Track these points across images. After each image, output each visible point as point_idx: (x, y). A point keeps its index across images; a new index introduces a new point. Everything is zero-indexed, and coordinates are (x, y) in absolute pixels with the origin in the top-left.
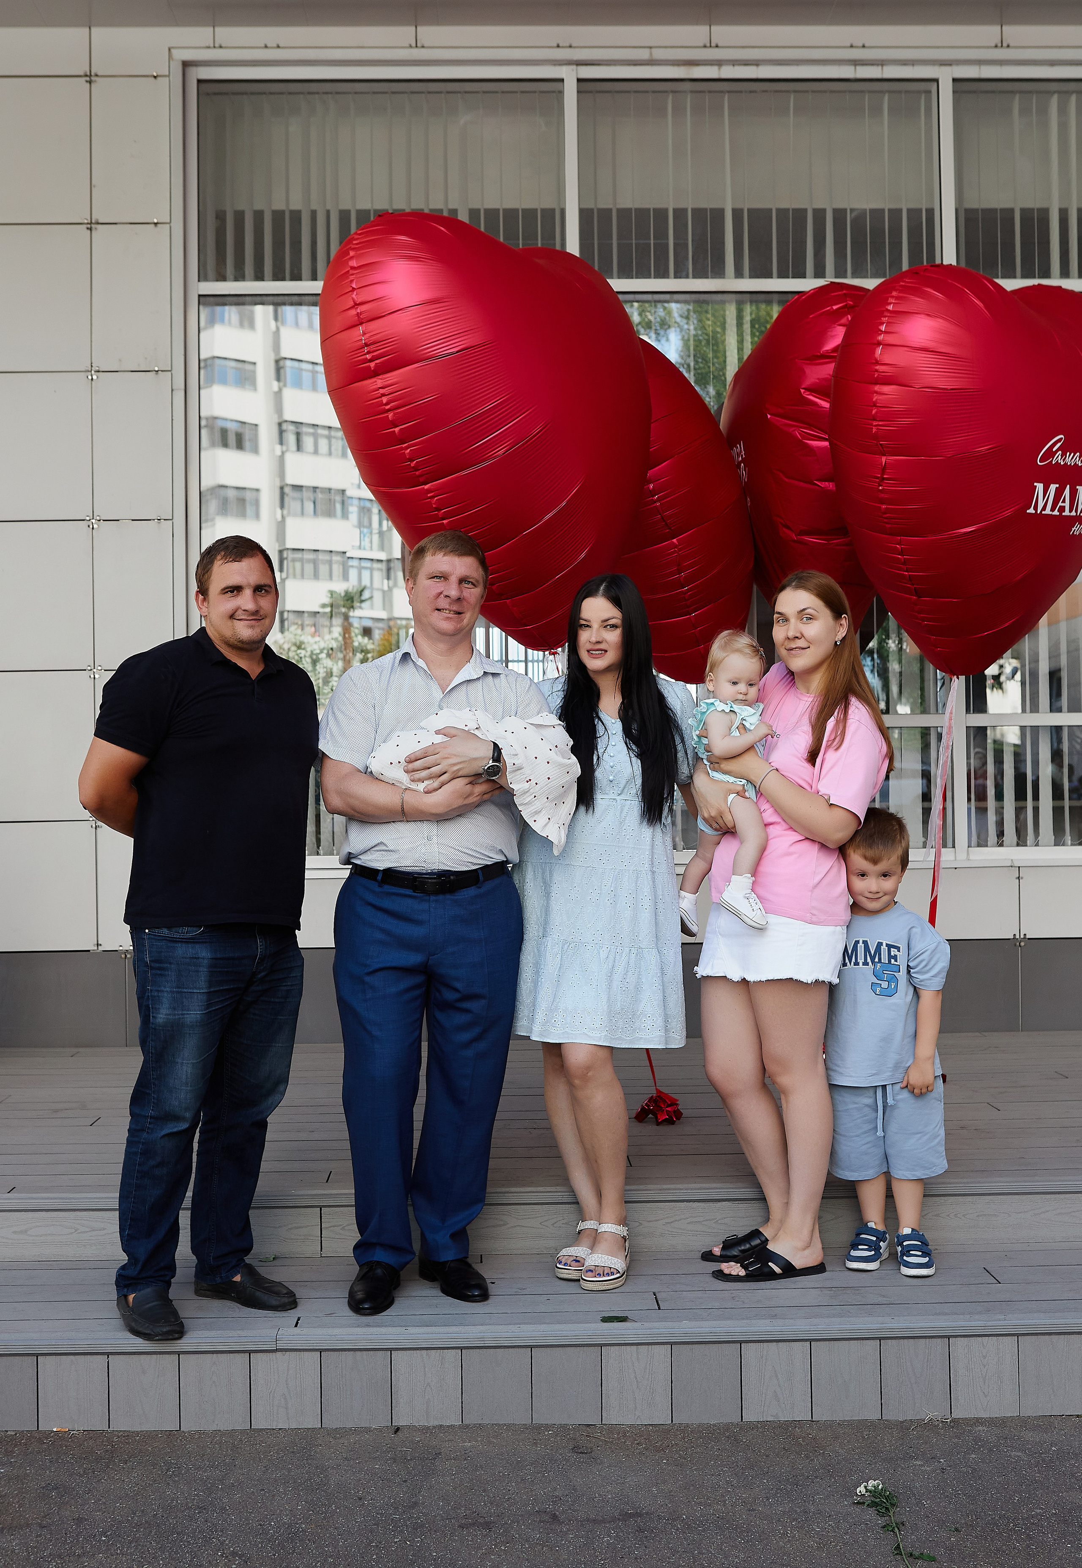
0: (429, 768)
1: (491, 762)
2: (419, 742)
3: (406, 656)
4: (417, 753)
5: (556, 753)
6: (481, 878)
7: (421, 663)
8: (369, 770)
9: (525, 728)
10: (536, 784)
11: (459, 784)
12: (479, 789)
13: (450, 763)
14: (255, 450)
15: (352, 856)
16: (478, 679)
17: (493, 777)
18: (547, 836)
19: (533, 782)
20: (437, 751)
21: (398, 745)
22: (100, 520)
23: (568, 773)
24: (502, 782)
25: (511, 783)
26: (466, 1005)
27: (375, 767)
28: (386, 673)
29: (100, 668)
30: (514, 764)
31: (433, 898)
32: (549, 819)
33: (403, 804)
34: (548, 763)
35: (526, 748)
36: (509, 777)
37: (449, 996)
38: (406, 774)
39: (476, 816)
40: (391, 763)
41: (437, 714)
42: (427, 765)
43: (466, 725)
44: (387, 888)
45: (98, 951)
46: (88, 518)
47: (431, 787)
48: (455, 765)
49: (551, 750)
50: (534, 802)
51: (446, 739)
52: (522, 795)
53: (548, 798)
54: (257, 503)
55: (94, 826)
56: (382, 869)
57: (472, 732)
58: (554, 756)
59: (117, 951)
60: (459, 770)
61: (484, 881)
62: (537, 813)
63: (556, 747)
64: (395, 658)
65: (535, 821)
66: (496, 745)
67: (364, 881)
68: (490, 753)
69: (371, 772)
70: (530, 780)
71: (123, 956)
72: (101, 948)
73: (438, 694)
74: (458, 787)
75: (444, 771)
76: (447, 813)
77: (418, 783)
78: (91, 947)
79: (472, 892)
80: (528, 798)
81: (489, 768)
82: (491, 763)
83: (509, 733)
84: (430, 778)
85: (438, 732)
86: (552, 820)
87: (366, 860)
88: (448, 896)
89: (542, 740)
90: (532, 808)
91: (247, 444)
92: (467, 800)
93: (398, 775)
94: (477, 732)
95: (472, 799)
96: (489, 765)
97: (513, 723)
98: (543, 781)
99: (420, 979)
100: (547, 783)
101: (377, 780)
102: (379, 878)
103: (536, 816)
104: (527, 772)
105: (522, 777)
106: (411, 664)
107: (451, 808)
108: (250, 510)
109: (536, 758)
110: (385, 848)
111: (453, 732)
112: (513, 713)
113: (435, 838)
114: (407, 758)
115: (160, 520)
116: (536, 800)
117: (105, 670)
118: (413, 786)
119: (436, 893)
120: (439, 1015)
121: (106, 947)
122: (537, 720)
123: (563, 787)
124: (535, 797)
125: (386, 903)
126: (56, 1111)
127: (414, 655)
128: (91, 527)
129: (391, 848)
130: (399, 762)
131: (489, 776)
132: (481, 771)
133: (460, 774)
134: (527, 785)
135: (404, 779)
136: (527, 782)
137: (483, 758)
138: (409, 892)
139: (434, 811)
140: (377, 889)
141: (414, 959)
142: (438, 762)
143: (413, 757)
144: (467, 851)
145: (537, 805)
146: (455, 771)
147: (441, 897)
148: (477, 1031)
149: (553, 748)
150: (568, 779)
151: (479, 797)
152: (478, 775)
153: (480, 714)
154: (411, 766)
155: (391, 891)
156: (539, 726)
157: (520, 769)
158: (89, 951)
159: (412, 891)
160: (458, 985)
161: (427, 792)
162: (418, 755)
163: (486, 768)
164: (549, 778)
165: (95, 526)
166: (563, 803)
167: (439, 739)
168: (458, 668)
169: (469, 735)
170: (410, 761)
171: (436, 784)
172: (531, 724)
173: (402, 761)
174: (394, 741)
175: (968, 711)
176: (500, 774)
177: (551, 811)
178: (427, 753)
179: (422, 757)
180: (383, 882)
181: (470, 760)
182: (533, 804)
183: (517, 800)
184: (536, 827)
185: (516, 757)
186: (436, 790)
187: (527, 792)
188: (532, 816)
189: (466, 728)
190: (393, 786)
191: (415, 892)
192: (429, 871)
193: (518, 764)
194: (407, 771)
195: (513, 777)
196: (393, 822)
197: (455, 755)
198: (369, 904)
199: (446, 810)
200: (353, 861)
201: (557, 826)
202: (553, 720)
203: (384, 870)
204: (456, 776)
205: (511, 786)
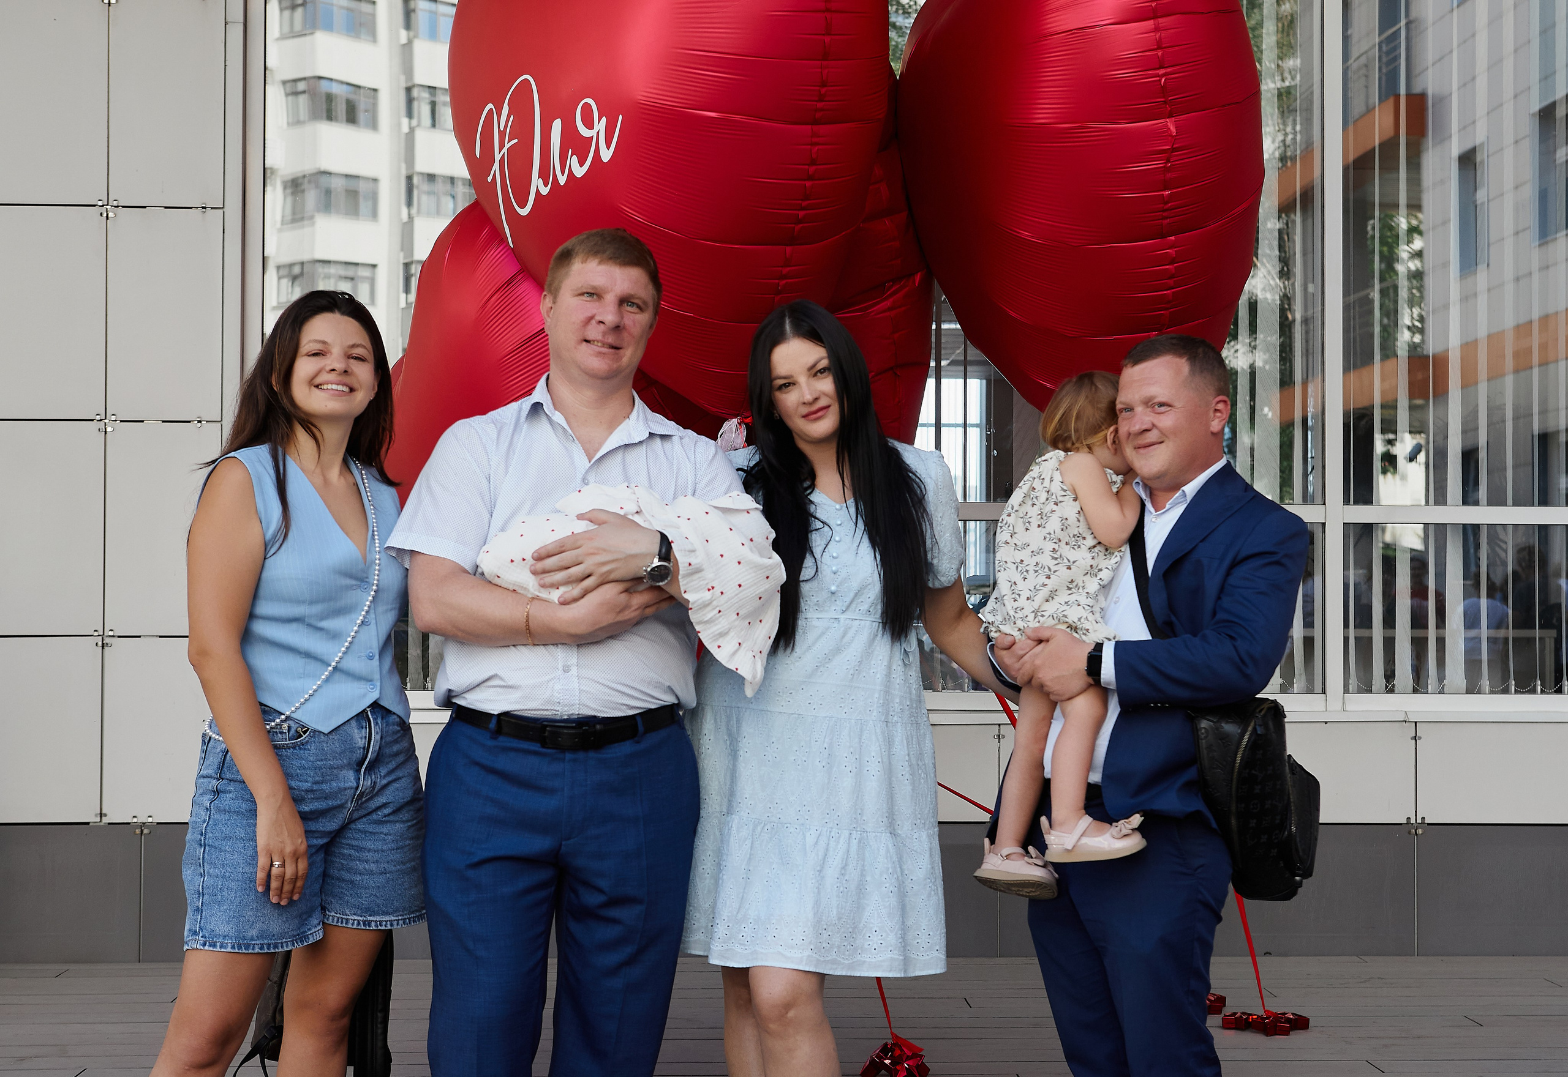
0: (569, 568)
1: (656, 560)
2: (553, 530)
3: (537, 407)
4: (550, 547)
5: (751, 550)
6: (641, 728)
7: (558, 417)
8: (479, 570)
9: (707, 513)
10: (722, 593)
11: (610, 592)
12: (639, 600)
13: (597, 561)
14: (373, 125)
15: (453, 694)
16: (641, 443)
17: (659, 582)
18: (737, 669)
19: (717, 591)
20: (579, 544)
21: (522, 535)
22: (118, 207)
23: (767, 577)
24: (671, 590)
25: (685, 592)
26: (614, 913)
27: (488, 565)
28: (508, 431)
29: (113, 418)
30: (690, 564)
31: (569, 756)
32: (740, 644)
33: (527, 621)
34: (739, 563)
35: (707, 541)
36: (683, 583)
37: (592, 899)
38: (534, 576)
39: (634, 638)
40: (512, 561)
41: (579, 491)
42: (565, 563)
43: (621, 508)
44: (504, 741)
45: (102, 824)
46: (100, 203)
47: (568, 596)
48: (604, 564)
49: (743, 545)
50: (717, 619)
51: (592, 527)
52: (700, 608)
53: (738, 614)
54: (374, 197)
55: (100, 643)
56: (496, 713)
57: (630, 517)
58: (747, 553)
59: (129, 823)
60: (610, 572)
61: (645, 733)
62: (722, 635)
63: (751, 540)
64: (520, 410)
65: (719, 647)
66: (664, 537)
67: (468, 730)
68: (656, 548)
69: (482, 574)
70: (713, 588)
71: (138, 831)
72: (105, 820)
73: (582, 463)
74: (608, 597)
75: (587, 572)
76: (591, 634)
77: (551, 590)
78: (91, 817)
79: (626, 748)
80: (710, 614)
82: (656, 562)
83: (682, 522)
84: (567, 582)
85: (580, 517)
86: (743, 645)
87: (473, 701)
88: (592, 754)
89: (731, 530)
90: (715, 628)
91: (362, 116)
93: (523, 578)
94: (637, 519)
95: (629, 615)
96: (653, 566)
97: (689, 505)
98: (731, 590)
99: (544, 874)
100: (737, 592)
101: (490, 585)
102: (493, 725)
103: (721, 639)
104: (708, 574)
105: (701, 583)
106: (544, 419)
107: (597, 627)
108: (364, 206)
109: (722, 556)
110: (502, 683)
111: (603, 517)
112: (690, 491)
113: (574, 671)
114: (536, 554)
115: (203, 208)
116: (721, 616)
117: (121, 421)
118: (544, 594)
119: (574, 749)
120: (574, 927)
121: (114, 817)
122: (725, 502)
123: (760, 598)
124: (720, 611)
125: (503, 762)
126: (22, 1059)
127: (548, 407)
128: (105, 215)
129: (510, 683)
130: (524, 560)
131: (654, 581)
132: (642, 573)
133: (612, 577)
134: (707, 595)
135: (529, 583)
136: (709, 590)
137: (643, 556)
138: (535, 747)
139: (573, 630)
140: (490, 743)
141: (538, 844)
142: (580, 559)
143: (543, 553)
144: (621, 688)
145: (722, 624)
146: (605, 573)
147: (581, 755)
148: (628, 950)
149: (747, 543)
150: (767, 587)
151: (638, 612)
152: (638, 580)
153: (641, 492)
154: (540, 566)
155: (509, 745)
156: (726, 511)
157: (698, 570)
158: (88, 823)
159: (539, 745)
160: (603, 883)
161: (564, 603)
162: (552, 549)
163: (649, 569)
164: (740, 586)
165: (111, 215)
166: (761, 621)
167: (582, 526)
168: (612, 425)
169: (625, 522)
170: (539, 557)
171: (576, 591)
172: (716, 508)
173: (528, 557)
174: (516, 528)
175: (1346, 501)
176: (669, 579)
177: (743, 632)
178: (563, 546)
179: (557, 552)
180: (498, 732)
181: (626, 558)
182: (717, 622)
183: (693, 617)
184: (720, 655)
185: (693, 554)
186: (575, 600)
187: (709, 604)
188: (715, 640)
189: (622, 513)
190: (514, 594)
191: (543, 746)
192: (566, 717)
193: (696, 564)
194: (534, 573)
195: (687, 583)
196: (514, 646)
197: (605, 550)
198: (477, 764)
199: (590, 629)
200: (454, 700)
201: (751, 654)
202: (748, 502)
203: (500, 715)
204: (605, 581)
205: (686, 596)
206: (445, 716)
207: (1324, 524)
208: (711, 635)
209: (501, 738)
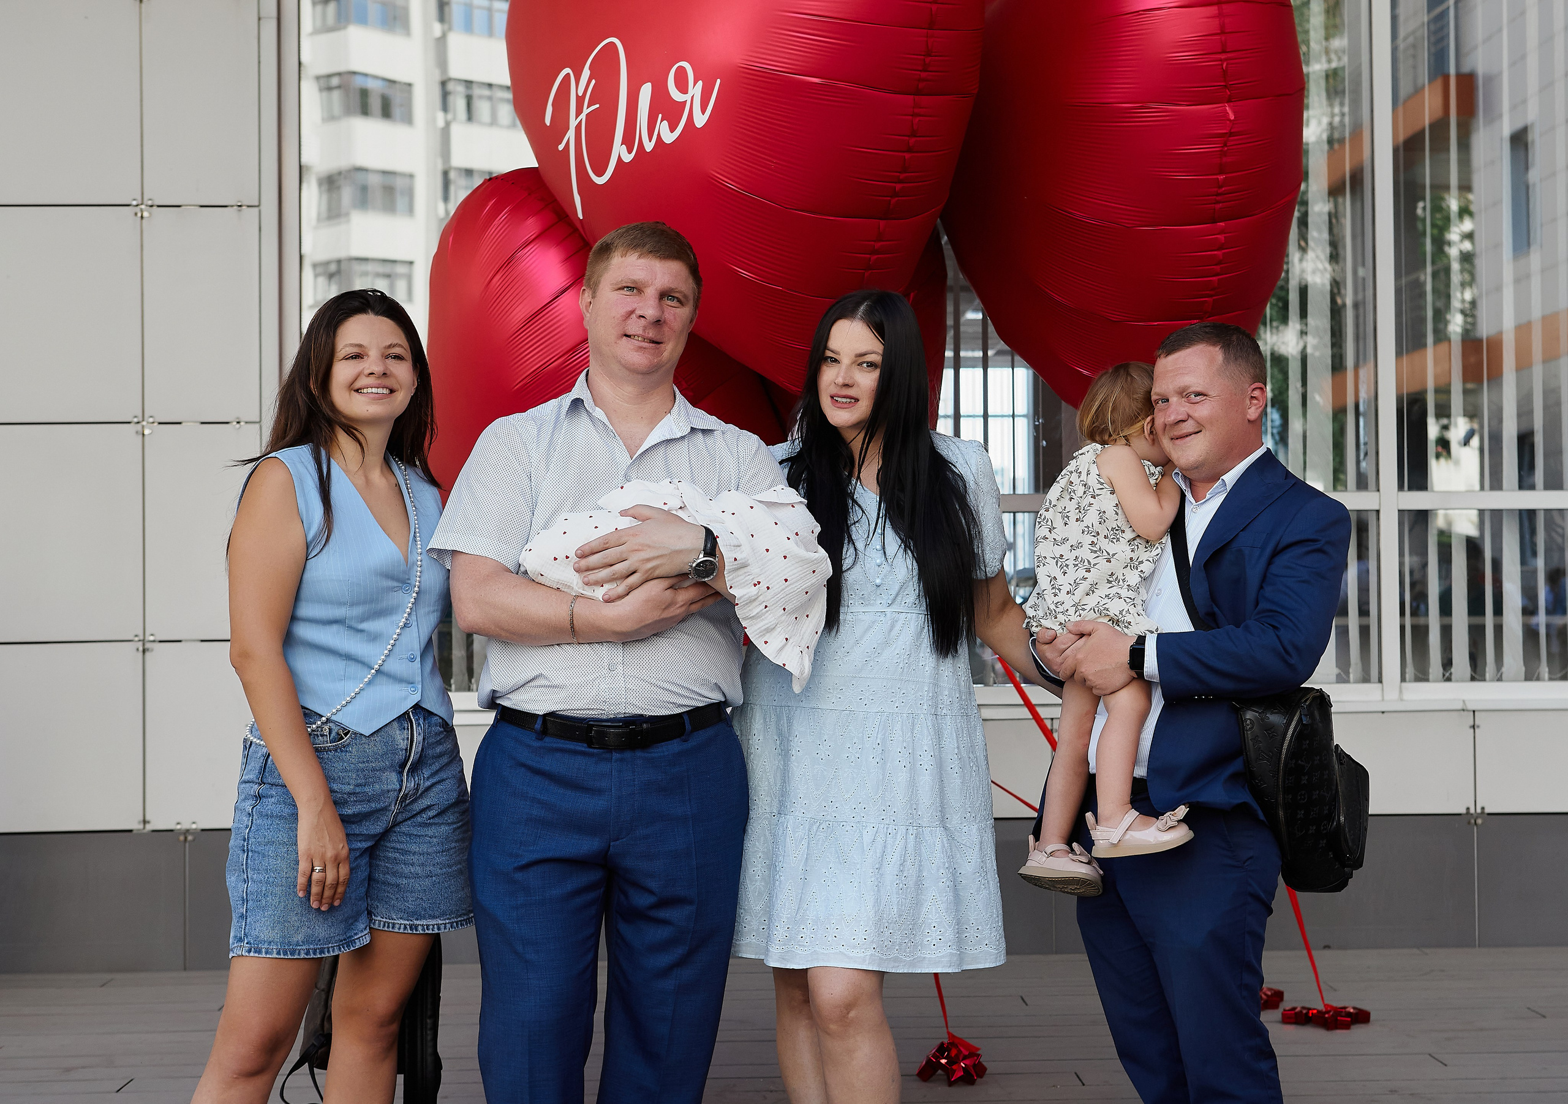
0: (611, 565)
1: (701, 556)
2: (596, 527)
3: (577, 403)
4: (593, 544)
5: (797, 544)
6: (688, 727)
7: (599, 413)
8: (522, 569)
9: (752, 507)
10: (768, 588)
11: (655, 588)
12: (684, 596)
13: (641, 558)
14: (408, 119)
15: (498, 695)
16: (683, 438)
17: (704, 578)
18: (784, 665)
19: (763, 586)
20: (622, 541)
21: (565, 533)
22: (152, 206)
23: (814, 572)
24: (717, 586)
25: (731, 587)
26: (663, 914)
27: (530, 563)
28: (548, 428)
29: (151, 420)
30: (735, 559)
31: (616, 755)
32: (787, 639)
33: (572, 619)
34: (785, 557)
35: (752, 536)
36: (728, 577)
37: (642, 900)
38: (578, 574)
39: (679, 635)
40: (555, 559)
41: (622, 488)
42: (607, 561)
43: (665, 504)
44: (550, 742)
45: (145, 831)
46: (134, 203)
47: (613, 594)
48: (649, 560)
49: (789, 539)
50: (764, 614)
51: (635, 522)
52: (747, 604)
53: (784, 609)
54: (410, 193)
55: (141, 649)
56: (541, 713)
57: (674, 512)
58: (792, 547)
59: (172, 831)
60: (654, 568)
61: (692, 731)
62: (769, 630)
63: (797, 534)
64: (560, 407)
65: (766, 642)
66: (709, 532)
67: (513, 731)
68: (701, 544)
69: (526, 572)
70: (759, 583)
71: (182, 838)
72: (149, 827)
73: (624, 459)
74: (653, 593)
75: (632, 569)
76: (637, 631)
77: (595, 588)
78: (134, 825)
79: (673, 747)
80: (756, 609)
81: (698, 565)
82: (702, 558)
83: (728, 515)
84: (612, 579)
85: (623, 513)
86: (790, 641)
87: (518, 701)
88: (639, 753)
89: (776, 524)
90: (762, 624)
91: (396, 111)
92: (666, 611)
93: (567, 576)
94: (680, 513)
95: (673, 611)
96: (699, 561)
97: (733, 500)
98: (777, 585)
99: (594, 876)
100: (783, 587)
101: (534, 583)
102: (538, 725)
103: (768, 635)
105: (747, 578)
106: (584, 415)
107: (643, 624)
108: (401, 202)
109: (767, 550)
110: (547, 683)
111: (647, 513)
112: (734, 485)
113: (620, 668)
114: (579, 551)
115: (240, 206)
116: (767, 612)
117: (160, 423)
118: (588, 592)
119: (622, 748)
121: (158, 822)
122: (769, 496)
123: (807, 593)
124: (766, 607)
125: (549, 763)
126: (68, 1070)
127: (588, 403)
128: (139, 215)
129: (556, 683)
130: (567, 557)
131: (699, 576)
132: (687, 569)
133: (657, 573)
134: (754, 591)
135: (574, 581)
136: (755, 585)
137: (689, 551)
138: (582, 747)
139: (618, 628)
140: (536, 744)
141: (586, 845)
142: (624, 556)
143: (587, 550)
144: (666, 686)
145: (769, 619)
146: (649, 570)
147: (628, 755)
148: (679, 951)
149: (793, 537)
150: (813, 581)
151: (683, 609)
152: (683, 576)
153: (685, 487)
154: (584, 563)
155: (555, 745)
156: (771, 505)
157: (744, 566)
158: (130, 831)
159: (586, 745)
160: (653, 884)
161: (608, 601)
162: (595, 546)
163: (694, 565)
164: (786, 580)
165: (146, 214)
166: (807, 616)
167: (626, 523)
168: (654, 420)
169: (669, 517)
170: (583, 555)
171: (621, 588)
172: (760, 502)
173: (572, 555)
174: (559, 525)
175: (1401, 487)
176: (715, 574)
177: (790, 627)
178: (607, 543)
179: (600, 550)
180: (544, 733)
181: (671, 553)
182: (763, 617)
183: (739, 612)
184: (768, 651)
185: (738, 548)
186: (621, 597)
187: (755, 600)
188: (761, 636)
189: (666, 508)
190: (557, 593)
191: (590, 747)
192: (612, 716)
193: (742, 559)
194: (578, 570)
195: (733, 579)
196: (558, 645)
197: (649, 546)
198: (523, 765)
199: (636, 627)
200: (498, 702)
201: (798, 649)
202: (792, 496)
203: (545, 715)
204: (650, 578)
205: (731, 591)
206: (490, 717)
207: (1378, 512)
208: (758, 631)
209: (547, 739)
